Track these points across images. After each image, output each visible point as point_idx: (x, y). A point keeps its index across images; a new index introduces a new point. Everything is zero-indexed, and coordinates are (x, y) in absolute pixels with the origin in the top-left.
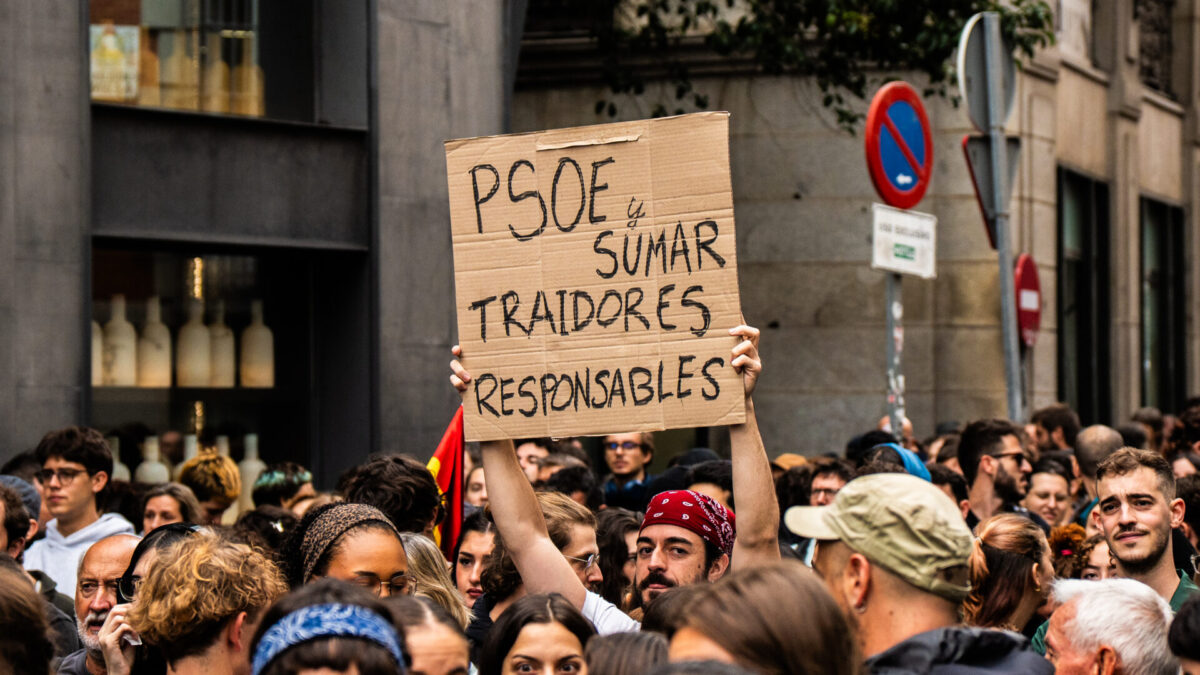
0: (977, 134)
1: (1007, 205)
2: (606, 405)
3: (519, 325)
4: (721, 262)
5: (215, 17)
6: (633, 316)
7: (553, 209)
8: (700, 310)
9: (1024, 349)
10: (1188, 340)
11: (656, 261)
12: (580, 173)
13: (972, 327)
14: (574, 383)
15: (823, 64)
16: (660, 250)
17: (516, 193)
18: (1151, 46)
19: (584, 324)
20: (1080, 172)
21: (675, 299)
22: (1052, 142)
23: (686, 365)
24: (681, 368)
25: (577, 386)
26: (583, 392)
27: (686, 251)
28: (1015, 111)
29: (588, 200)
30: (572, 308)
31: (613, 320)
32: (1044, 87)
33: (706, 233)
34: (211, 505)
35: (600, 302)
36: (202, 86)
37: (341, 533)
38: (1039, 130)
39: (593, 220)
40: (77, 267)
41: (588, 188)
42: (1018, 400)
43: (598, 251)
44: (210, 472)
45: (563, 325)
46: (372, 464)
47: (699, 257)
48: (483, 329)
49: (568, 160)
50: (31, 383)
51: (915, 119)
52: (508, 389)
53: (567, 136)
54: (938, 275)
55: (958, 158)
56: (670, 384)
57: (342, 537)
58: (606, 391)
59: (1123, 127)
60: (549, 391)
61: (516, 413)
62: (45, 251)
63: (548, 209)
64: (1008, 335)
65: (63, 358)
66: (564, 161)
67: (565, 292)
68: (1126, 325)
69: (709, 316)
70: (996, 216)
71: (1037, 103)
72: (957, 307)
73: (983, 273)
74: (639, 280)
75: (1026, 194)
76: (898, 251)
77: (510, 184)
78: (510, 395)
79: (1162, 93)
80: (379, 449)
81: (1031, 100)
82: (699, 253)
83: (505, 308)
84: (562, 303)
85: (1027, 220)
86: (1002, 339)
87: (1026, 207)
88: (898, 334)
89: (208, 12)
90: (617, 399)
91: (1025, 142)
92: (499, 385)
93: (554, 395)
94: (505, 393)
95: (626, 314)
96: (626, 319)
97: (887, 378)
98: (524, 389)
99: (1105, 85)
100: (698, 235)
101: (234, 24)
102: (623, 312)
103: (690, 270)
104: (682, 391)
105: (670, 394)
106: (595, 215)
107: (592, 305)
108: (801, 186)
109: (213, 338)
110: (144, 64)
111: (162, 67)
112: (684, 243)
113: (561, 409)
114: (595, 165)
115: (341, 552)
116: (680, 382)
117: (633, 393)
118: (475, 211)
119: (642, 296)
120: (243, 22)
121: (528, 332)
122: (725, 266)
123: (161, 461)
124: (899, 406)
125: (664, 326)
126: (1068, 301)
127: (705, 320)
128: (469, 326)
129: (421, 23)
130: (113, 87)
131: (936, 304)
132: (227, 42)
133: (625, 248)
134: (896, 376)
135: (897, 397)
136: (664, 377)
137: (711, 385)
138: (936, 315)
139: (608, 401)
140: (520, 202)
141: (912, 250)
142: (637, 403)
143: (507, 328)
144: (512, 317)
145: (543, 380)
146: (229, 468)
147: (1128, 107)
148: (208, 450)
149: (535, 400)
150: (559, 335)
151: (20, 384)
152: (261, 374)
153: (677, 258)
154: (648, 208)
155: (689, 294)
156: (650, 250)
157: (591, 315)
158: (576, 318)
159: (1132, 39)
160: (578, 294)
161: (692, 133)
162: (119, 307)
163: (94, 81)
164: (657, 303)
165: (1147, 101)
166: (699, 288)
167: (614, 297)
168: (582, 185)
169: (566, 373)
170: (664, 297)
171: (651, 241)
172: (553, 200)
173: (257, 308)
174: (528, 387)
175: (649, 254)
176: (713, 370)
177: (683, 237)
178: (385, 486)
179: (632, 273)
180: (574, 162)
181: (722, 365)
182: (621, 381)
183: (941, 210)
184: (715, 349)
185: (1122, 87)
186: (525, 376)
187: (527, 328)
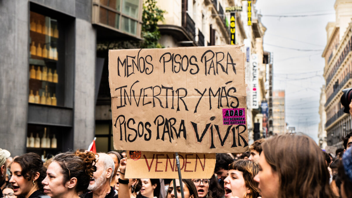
36: (47, 101)
40: (25, 128)
62: (20, 125)
65: (22, 142)
109: (47, 140)
129: (82, 92)
151: (15, 146)
152: (55, 146)
162: (32, 135)
173: (54, 135)
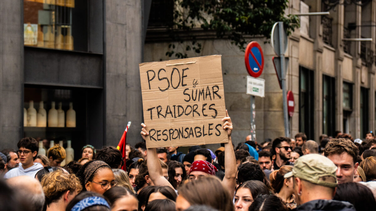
0: (277, 56)
1: (285, 77)
2: (188, 138)
3: (162, 115)
4: (220, 97)
5: (59, 22)
6: (195, 112)
7: (171, 82)
8: (214, 111)
9: (290, 117)
10: (336, 115)
11: (201, 97)
12: (179, 72)
13: (275, 111)
14: (179, 131)
15: (233, 36)
16: (203, 94)
17: (160, 78)
18: (326, 32)
19: (181, 115)
20: (306, 67)
21: (207, 107)
22: (298, 59)
23: (211, 126)
24: (209, 127)
25: (179, 132)
26: (181, 134)
27: (210, 94)
28: (287, 50)
29: (181, 80)
30: (178, 110)
31: (189, 113)
32: (295, 43)
33: (215, 89)
34: (57, 160)
35: (186, 108)
36: (55, 41)
37: (97, 169)
38: (294, 55)
39: (183, 85)
40: (20, 93)
41: (181, 76)
42: (288, 132)
43: (184, 94)
44: (57, 151)
45: (175, 115)
46: (103, 149)
47: (214, 96)
48: (151, 116)
49: (175, 69)
50: (7, 125)
51: (259, 52)
52: (159, 133)
53: (175, 62)
54: (265, 96)
55: (271, 63)
56: (206, 131)
57: (97, 170)
58: (188, 134)
59: (318, 54)
60: (171, 134)
61: (162, 140)
62: (11, 88)
63: (170, 83)
64: (285, 113)
66: (174, 69)
67: (175, 106)
68: (319, 111)
69: (217, 112)
70: (282, 79)
71: (293, 47)
72: (270, 105)
73: (278, 95)
74: (197, 102)
75: (290, 73)
76: (254, 89)
77: (158, 75)
78: (160, 135)
79: (329, 45)
80: (106, 145)
81: (292, 47)
82: (214, 95)
83: (158, 110)
84: (175, 109)
85: (290, 81)
86: (283, 115)
87: (290, 77)
88: (254, 113)
89: (57, 20)
90: (191, 136)
91: (290, 59)
92: (156, 132)
93: (173, 135)
94: (158, 134)
95: (193, 112)
96: (193, 113)
97: (251, 125)
98: (164, 133)
99: (313, 42)
100: (213, 90)
101: (65, 24)
102: (192, 111)
103: (211, 99)
104: (210, 133)
105: (206, 134)
106: (183, 84)
107: (183, 109)
108: (226, 71)
109: (58, 113)
110: (39, 35)
111: (44, 36)
112: (209, 92)
113: (175, 138)
114: (183, 70)
115: (97, 174)
116: (209, 131)
117: (196, 134)
118: (148, 83)
119: (198, 107)
120: (67, 23)
121: (165, 117)
122: (221, 98)
123: (43, 148)
124: (254, 134)
125: (204, 115)
126: (302, 104)
127: (216, 114)
128: (147, 116)
129: (118, 24)
130: (30, 41)
131: (264, 105)
132: (63, 29)
133: (193, 93)
134: (253, 125)
135: (253, 131)
136: (204, 129)
137: (218, 132)
138: (264, 108)
139: (189, 136)
140: (162, 80)
141: (258, 89)
142: (197, 137)
143: (159, 116)
144: (160, 113)
145: (169, 131)
146: (63, 150)
147: (319, 49)
148: (56, 145)
149: (167, 136)
150: (174, 118)
151: (3, 126)
152: (72, 123)
153: (207, 96)
154: (199, 82)
155: (211, 106)
156: (199, 94)
157: (183, 112)
158: (179, 113)
159: (321, 29)
160: (179, 106)
161: (211, 61)
162: (32, 104)
163: (25, 40)
164: (202, 109)
165: (325, 47)
166: (214, 105)
167: (190, 107)
168: (180, 76)
169: (176, 128)
170: (204, 107)
171: (200, 91)
172: (171, 80)
173: (71, 105)
174: (165, 133)
175: (199, 95)
176: (219, 127)
177: (209, 90)
178: (107, 155)
179: (195, 100)
180: (177, 69)
181: (221, 126)
182: (192, 131)
183: (266, 78)
184: (219, 122)
185: (318, 43)
186: (164, 129)
187: (165, 116)
